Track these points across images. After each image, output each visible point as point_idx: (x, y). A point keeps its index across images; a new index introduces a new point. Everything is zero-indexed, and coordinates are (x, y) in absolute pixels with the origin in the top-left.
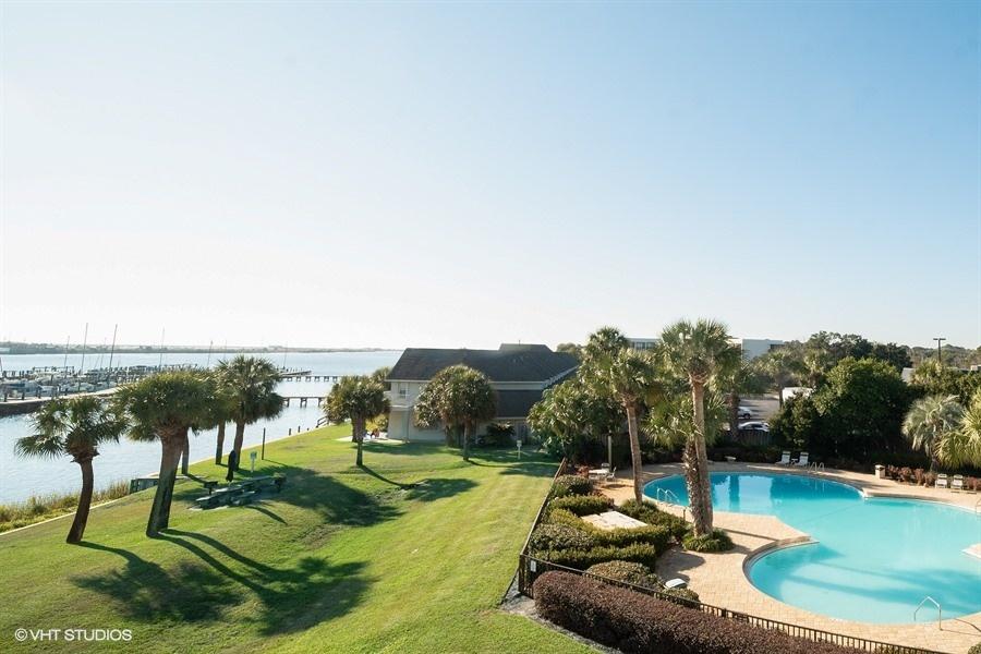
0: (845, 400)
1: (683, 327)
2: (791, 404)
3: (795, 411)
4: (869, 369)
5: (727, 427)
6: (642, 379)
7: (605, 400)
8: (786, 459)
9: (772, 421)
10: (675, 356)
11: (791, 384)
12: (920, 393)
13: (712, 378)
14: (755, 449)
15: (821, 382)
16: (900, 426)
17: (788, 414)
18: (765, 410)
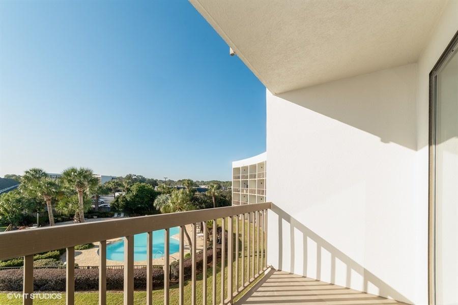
0: (136, 196)
1: (74, 170)
2: (118, 198)
3: (119, 200)
4: (144, 186)
5: (94, 206)
6: (54, 190)
7: (35, 199)
8: (116, 215)
9: (111, 203)
10: (70, 181)
11: (119, 191)
12: (159, 193)
13: (88, 189)
14: (105, 213)
15: (128, 190)
16: (153, 204)
17: (117, 201)
18: (109, 200)
